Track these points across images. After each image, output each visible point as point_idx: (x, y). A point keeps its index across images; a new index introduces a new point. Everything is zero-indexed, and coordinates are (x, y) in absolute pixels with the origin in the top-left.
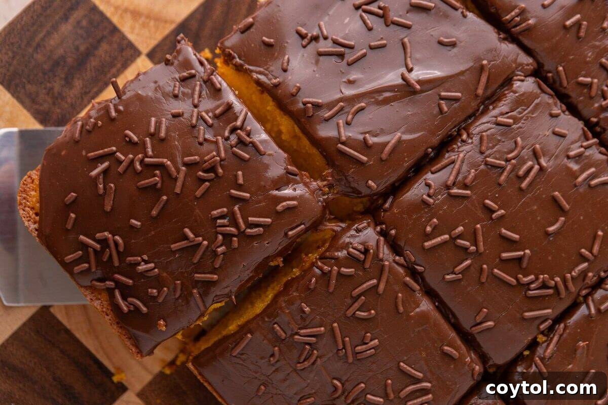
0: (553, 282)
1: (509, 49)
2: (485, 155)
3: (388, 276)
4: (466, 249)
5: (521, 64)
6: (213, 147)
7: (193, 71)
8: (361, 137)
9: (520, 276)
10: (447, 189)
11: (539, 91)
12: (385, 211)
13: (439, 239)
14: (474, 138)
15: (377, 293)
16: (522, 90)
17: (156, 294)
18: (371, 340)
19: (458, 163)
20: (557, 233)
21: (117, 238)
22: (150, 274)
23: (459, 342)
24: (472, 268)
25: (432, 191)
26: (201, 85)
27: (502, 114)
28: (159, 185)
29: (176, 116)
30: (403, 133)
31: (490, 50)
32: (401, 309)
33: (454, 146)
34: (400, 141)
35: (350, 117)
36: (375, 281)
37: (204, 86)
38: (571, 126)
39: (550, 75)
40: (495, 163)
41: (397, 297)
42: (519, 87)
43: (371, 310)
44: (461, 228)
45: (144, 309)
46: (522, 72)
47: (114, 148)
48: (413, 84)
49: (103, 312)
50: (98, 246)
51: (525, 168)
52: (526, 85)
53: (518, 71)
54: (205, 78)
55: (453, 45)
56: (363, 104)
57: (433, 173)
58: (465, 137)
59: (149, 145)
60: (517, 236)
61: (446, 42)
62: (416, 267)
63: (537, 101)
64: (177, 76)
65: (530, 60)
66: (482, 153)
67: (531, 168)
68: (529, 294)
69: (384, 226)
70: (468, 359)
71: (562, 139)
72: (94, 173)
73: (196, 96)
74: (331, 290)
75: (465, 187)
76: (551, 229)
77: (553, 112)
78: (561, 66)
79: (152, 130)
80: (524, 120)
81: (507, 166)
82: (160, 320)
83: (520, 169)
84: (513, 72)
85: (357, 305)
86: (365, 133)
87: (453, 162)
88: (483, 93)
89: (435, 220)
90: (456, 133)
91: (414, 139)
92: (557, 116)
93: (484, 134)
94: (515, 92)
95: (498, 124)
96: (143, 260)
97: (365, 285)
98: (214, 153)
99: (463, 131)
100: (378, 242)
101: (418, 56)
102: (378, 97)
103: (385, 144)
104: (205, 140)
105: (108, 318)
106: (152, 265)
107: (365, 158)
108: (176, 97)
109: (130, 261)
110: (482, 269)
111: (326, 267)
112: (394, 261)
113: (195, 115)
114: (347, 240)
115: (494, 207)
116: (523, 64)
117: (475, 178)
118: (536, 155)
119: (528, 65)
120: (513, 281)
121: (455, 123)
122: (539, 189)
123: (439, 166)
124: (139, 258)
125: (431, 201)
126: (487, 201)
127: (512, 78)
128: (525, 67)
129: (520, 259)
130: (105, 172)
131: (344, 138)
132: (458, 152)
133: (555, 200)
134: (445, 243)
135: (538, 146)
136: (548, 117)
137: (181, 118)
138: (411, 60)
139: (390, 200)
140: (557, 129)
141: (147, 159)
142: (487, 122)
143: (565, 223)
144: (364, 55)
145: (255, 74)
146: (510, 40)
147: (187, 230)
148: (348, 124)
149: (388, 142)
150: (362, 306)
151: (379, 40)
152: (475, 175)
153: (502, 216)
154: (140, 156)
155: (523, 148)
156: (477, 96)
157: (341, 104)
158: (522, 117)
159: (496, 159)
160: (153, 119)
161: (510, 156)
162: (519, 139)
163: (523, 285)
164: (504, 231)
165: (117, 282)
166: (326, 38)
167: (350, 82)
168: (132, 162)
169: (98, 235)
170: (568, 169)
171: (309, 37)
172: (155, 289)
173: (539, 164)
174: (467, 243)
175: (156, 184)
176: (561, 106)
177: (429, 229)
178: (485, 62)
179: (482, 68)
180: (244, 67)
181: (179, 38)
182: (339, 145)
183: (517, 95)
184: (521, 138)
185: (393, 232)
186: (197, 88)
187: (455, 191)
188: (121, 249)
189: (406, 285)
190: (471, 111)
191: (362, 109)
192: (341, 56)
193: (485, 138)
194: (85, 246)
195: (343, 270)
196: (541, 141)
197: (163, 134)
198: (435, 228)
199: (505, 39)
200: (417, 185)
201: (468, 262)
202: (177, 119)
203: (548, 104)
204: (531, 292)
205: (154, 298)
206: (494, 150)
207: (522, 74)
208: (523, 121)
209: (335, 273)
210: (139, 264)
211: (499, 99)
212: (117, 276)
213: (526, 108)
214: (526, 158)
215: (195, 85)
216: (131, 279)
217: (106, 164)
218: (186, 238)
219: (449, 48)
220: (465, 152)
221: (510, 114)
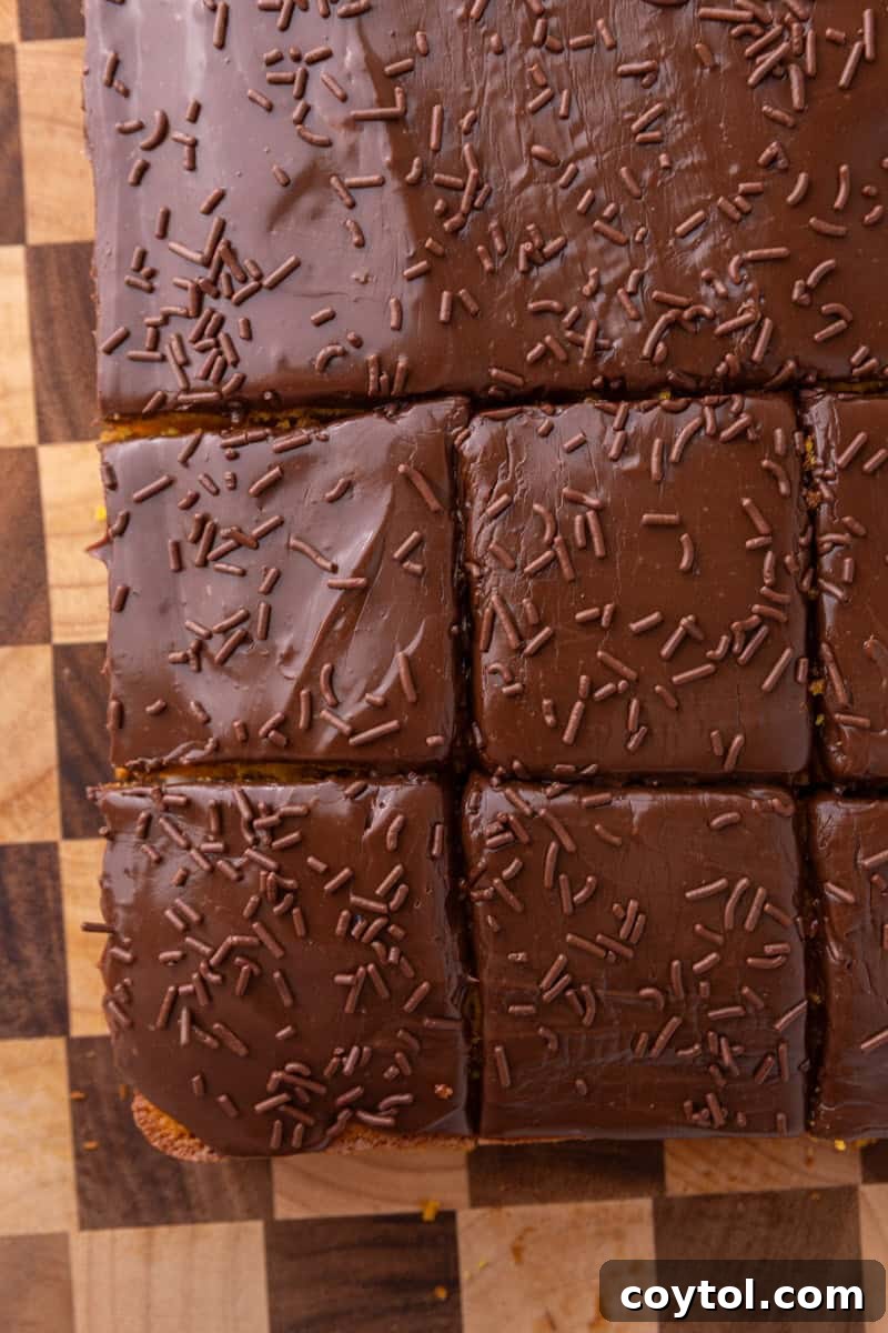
0: (755, 617)
1: (412, 420)
2: (519, 568)
3: (562, 823)
4: (614, 694)
5: (446, 419)
6: (254, 868)
7: (143, 815)
8: (364, 705)
9: (710, 653)
10: (521, 653)
11: (499, 424)
12: (484, 748)
13: (573, 717)
14: (487, 562)
15: (571, 854)
16: (479, 448)
17: (397, 1070)
18: (625, 909)
19: (500, 611)
20: (695, 560)
21: (290, 1066)
22: (365, 1059)
23: (723, 798)
24: (646, 705)
25: (506, 675)
26: (167, 819)
27: (487, 500)
28: (256, 970)
29: (183, 882)
30: (403, 648)
31: (393, 447)
32: (616, 840)
33: (477, 594)
34: (409, 660)
35: (328, 697)
36: (553, 845)
37: (170, 815)
38: (578, 421)
39: (492, 390)
40: (540, 564)
41: (596, 833)
42: (471, 448)
43: (586, 880)
44: (583, 678)
45: (406, 1097)
46: (457, 426)
47: (171, 989)
48: (352, 584)
49: (377, 1145)
50: (284, 1097)
51: (578, 531)
52: (477, 437)
53: (451, 430)
54: (161, 807)
55: (348, 486)
56: (326, 667)
57: (486, 651)
58: (475, 571)
59: (196, 944)
60: (655, 616)
61: (337, 493)
62: (585, 772)
63: (509, 440)
64: (134, 839)
65: (451, 402)
66: (513, 569)
67: (585, 523)
68: (743, 661)
69: (500, 769)
70: (754, 804)
71: (584, 448)
72: (184, 1037)
73: (176, 837)
74: (518, 907)
75: (538, 627)
76: (684, 563)
77: (540, 430)
78: (490, 367)
79: (180, 925)
80: (520, 476)
81: (555, 552)
82: (434, 1089)
83: (574, 539)
84: (447, 438)
85: (565, 893)
86: (363, 696)
87: (494, 614)
88: (440, 502)
89: (545, 702)
90: (462, 575)
91: (423, 640)
92: (551, 428)
93: (491, 546)
94: (473, 459)
95: (495, 516)
96: (341, 1056)
97: (548, 862)
98: (263, 873)
99: (468, 565)
100: (508, 798)
101: (325, 543)
102: (331, 641)
103: (397, 683)
104: (239, 869)
105: (388, 1145)
106: (355, 1050)
107: (393, 724)
108: (160, 861)
109: (330, 1073)
110: (659, 695)
111: (486, 892)
112: (550, 798)
113: (198, 858)
114: (475, 834)
115: (594, 614)
116: (447, 415)
117: (536, 605)
118: (575, 502)
119: (454, 411)
120: (708, 667)
121: (449, 569)
122: (621, 534)
123: (483, 637)
124: (335, 1060)
125: (517, 686)
126: (579, 616)
127: (453, 445)
128: (455, 417)
129: (687, 636)
130: (194, 1020)
131: (347, 729)
132: (487, 596)
133: (652, 525)
134: (584, 715)
135: (565, 490)
136: (542, 441)
137: (192, 877)
138: (323, 556)
139: (477, 731)
140: (566, 445)
141: (212, 961)
142: (482, 527)
143: (692, 538)
144: (269, 610)
145: (181, 759)
146: (405, 405)
147: (339, 978)
148: (336, 705)
149: (398, 676)
150: (571, 888)
151: (265, 575)
152: (533, 602)
153: (614, 613)
154: (202, 965)
155: (552, 511)
156: (436, 512)
157: (303, 692)
158: (514, 477)
159: (534, 558)
160: (168, 913)
161: (547, 537)
162: (536, 507)
163: (723, 660)
164: (634, 626)
165: (347, 1105)
166: (210, 636)
167: (288, 657)
168: (203, 980)
169: (270, 1086)
170: (629, 474)
171: (191, 656)
172: (388, 1067)
173: (590, 507)
174: (609, 687)
175: (252, 972)
176: (544, 411)
177: (549, 719)
178: (401, 468)
179: (407, 477)
180: (164, 763)
181: (90, 796)
182: (351, 741)
183: (478, 460)
184: (537, 502)
185: (516, 764)
186: (168, 827)
187: (531, 645)
188: (307, 1072)
189: (591, 807)
190: (450, 535)
191: (331, 674)
192: (245, 639)
193: (498, 549)
194: (272, 1112)
195: (506, 873)
196: (564, 478)
197: (194, 917)
198: (555, 709)
199: (398, 411)
200: (484, 683)
201: (634, 703)
202: (189, 883)
203: (525, 426)
204: (742, 657)
205: (400, 1076)
206: (523, 549)
207: (461, 428)
208: (519, 481)
209: (501, 888)
210: (342, 1065)
211: (467, 486)
212: (341, 1099)
213: (505, 462)
214: (567, 516)
215: (162, 827)
216: (354, 1086)
217: (184, 1013)
218: (347, 987)
219: (347, 495)
220: (494, 589)
221: (495, 490)
